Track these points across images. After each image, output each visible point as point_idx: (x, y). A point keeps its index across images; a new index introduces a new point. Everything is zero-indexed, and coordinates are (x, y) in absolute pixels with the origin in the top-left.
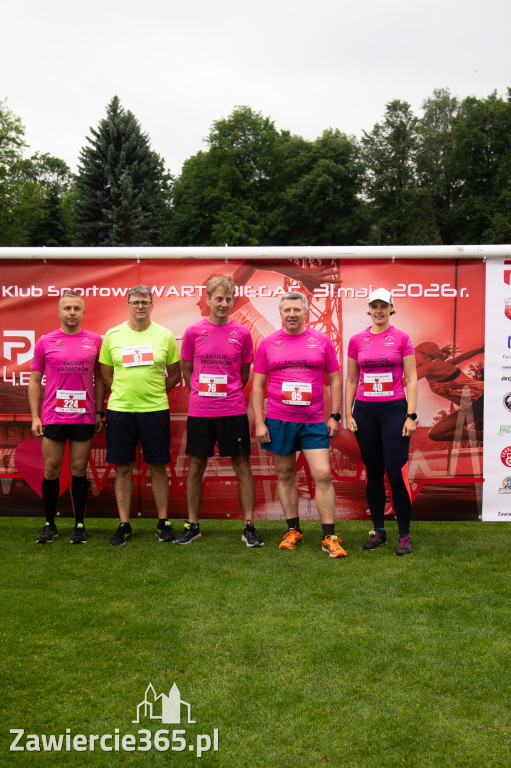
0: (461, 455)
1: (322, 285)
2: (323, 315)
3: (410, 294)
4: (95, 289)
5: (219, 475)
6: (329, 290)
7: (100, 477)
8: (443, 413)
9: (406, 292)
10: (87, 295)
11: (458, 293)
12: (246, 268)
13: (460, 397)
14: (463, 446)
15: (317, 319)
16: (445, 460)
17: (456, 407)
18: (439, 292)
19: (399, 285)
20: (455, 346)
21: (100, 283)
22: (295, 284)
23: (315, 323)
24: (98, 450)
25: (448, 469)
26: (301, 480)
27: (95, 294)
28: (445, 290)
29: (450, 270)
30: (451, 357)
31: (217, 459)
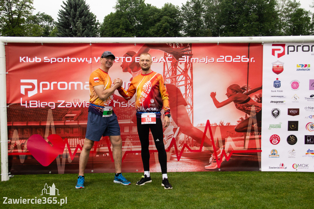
0: (250, 139)
1: (183, 57)
2: (183, 71)
3: (226, 61)
4: (68, 58)
5: (132, 150)
6: (187, 59)
7: (73, 152)
8: (242, 119)
9: (224, 59)
10: (64, 61)
11: (250, 60)
12: (145, 48)
13: (250, 111)
14: (252, 135)
15: (180, 73)
16: (243, 141)
17: (248, 116)
18: (240, 60)
19: (221, 56)
20: (248, 86)
21: (71, 55)
22: (170, 56)
23: (179, 75)
24: (71, 139)
25: (244, 146)
26: (173, 152)
27: (68, 61)
28: (243, 59)
29: (246, 49)
30: (246, 92)
31: (132, 142)
